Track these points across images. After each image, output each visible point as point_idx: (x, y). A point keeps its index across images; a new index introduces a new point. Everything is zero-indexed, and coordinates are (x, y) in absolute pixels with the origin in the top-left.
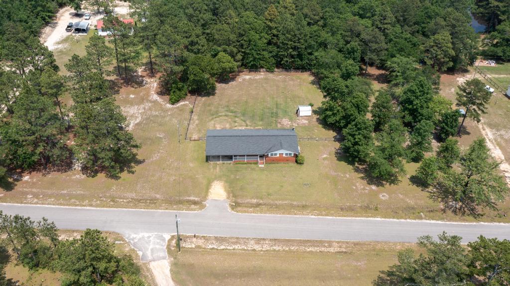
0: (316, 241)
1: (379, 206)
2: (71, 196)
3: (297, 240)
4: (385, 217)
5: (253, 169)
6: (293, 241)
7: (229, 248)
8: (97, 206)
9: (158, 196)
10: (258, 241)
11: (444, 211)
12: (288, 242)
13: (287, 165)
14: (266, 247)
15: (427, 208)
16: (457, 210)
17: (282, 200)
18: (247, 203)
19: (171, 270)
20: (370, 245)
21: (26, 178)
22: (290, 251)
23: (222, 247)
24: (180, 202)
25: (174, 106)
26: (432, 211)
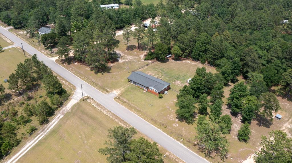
0: (126, 122)
1: (168, 127)
2: (79, 73)
3: (120, 118)
4: (164, 131)
5: (140, 91)
6: (118, 117)
7: (98, 108)
8: (82, 79)
9: (100, 84)
10: (109, 111)
11: (195, 145)
12: (117, 117)
13: (154, 96)
14: (108, 115)
15: (188, 139)
16: (202, 148)
17: (135, 105)
18: (122, 100)
19: (75, 104)
20: (143, 135)
21: (76, 64)
22: (114, 120)
23: (96, 107)
24: (103, 89)
25: (145, 61)
26: (189, 142)
